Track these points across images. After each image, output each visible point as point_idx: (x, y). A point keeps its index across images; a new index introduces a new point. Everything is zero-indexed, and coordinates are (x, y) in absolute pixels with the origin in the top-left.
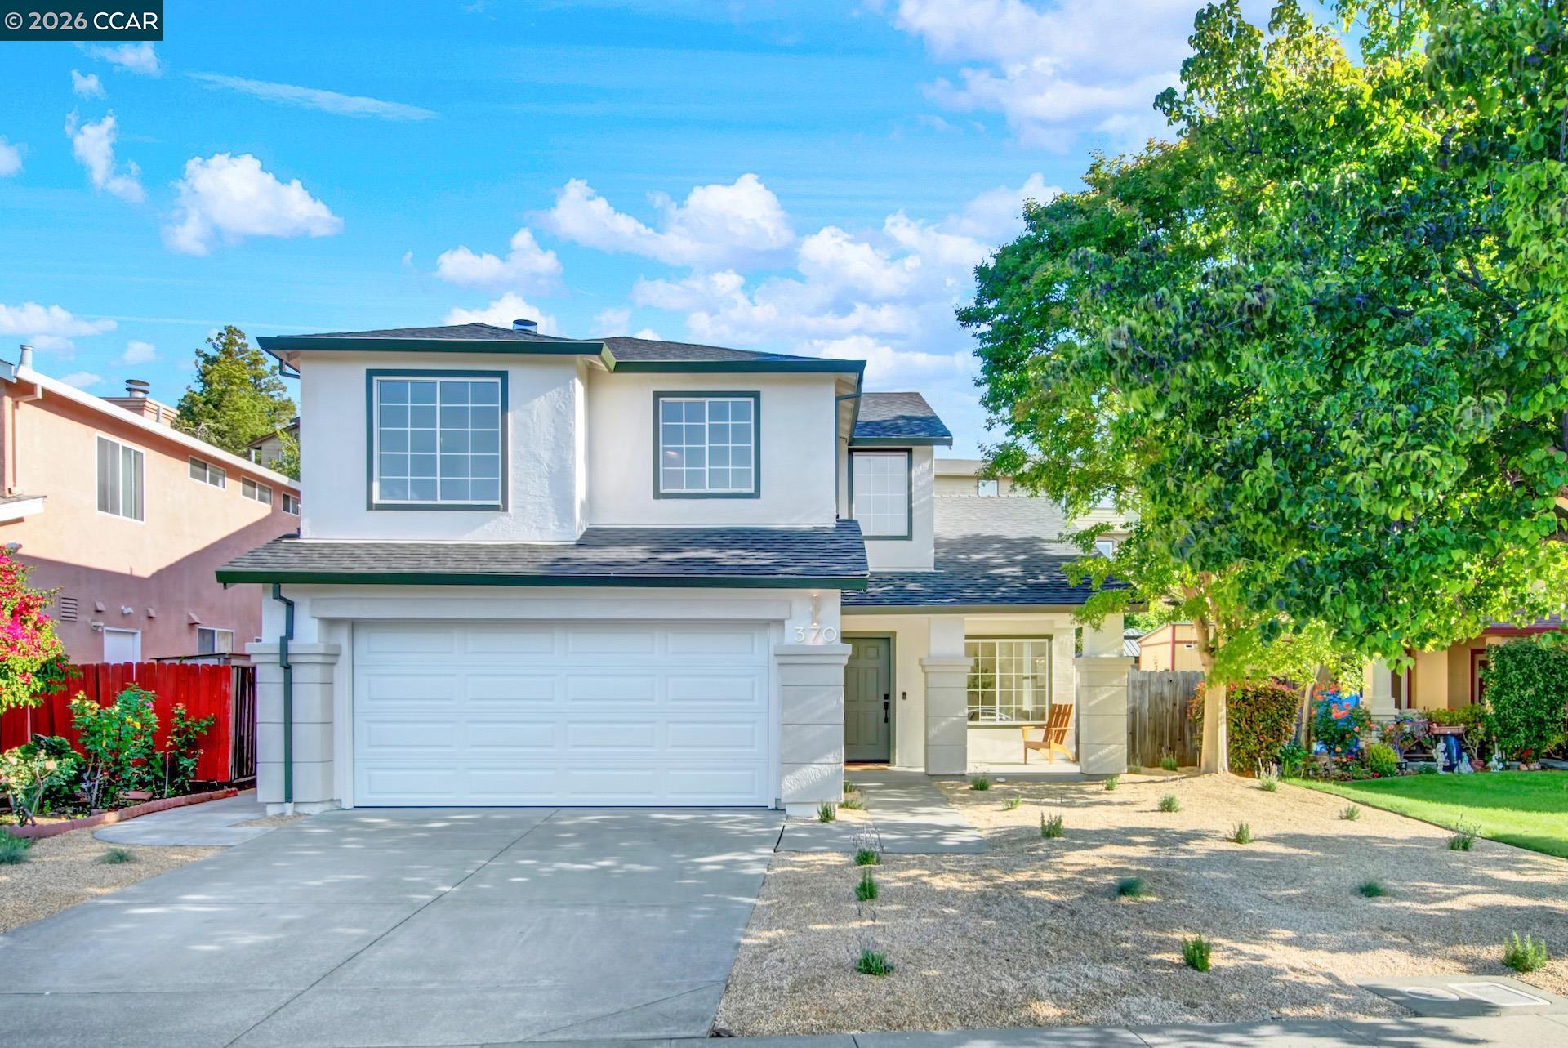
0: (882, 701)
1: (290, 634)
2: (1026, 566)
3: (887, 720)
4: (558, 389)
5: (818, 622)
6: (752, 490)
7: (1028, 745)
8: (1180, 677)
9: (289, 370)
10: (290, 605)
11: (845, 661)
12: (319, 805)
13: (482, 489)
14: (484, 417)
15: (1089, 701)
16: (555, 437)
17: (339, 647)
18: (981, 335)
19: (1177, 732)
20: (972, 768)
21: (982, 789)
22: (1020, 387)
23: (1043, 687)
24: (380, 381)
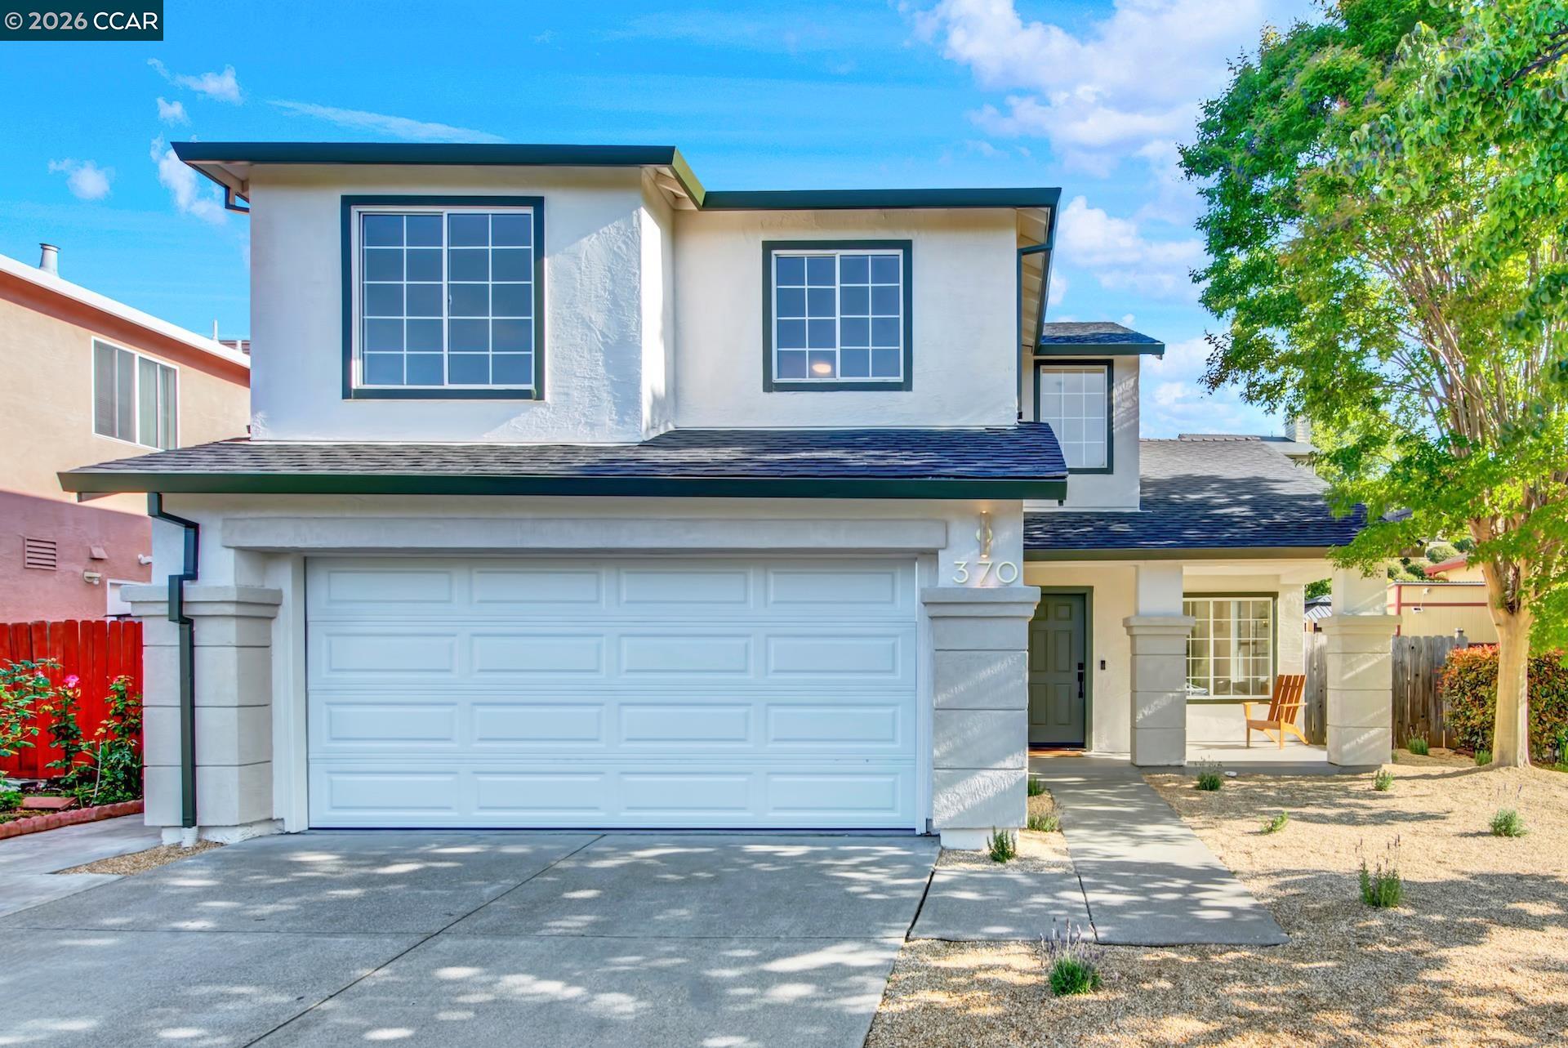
0: (1076, 671)
1: (192, 573)
2: (1254, 505)
3: (1081, 695)
4: (616, 223)
5: (990, 555)
6: (900, 379)
7: (1251, 725)
8: (1423, 643)
9: (239, 202)
10: (192, 528)
11: (1030, 613)
12: (240, 830)
13: (505, 369)
14: (511, 265)
15: (1343, 673)
16: (611, 293)
17: (279, 593)
18: (1209, 193)
19: (1419, 708)
20: (1193, 755)
21: (1211, 789)
22: (1255, 272)
23: (1266, 654)
24: (365, 217)
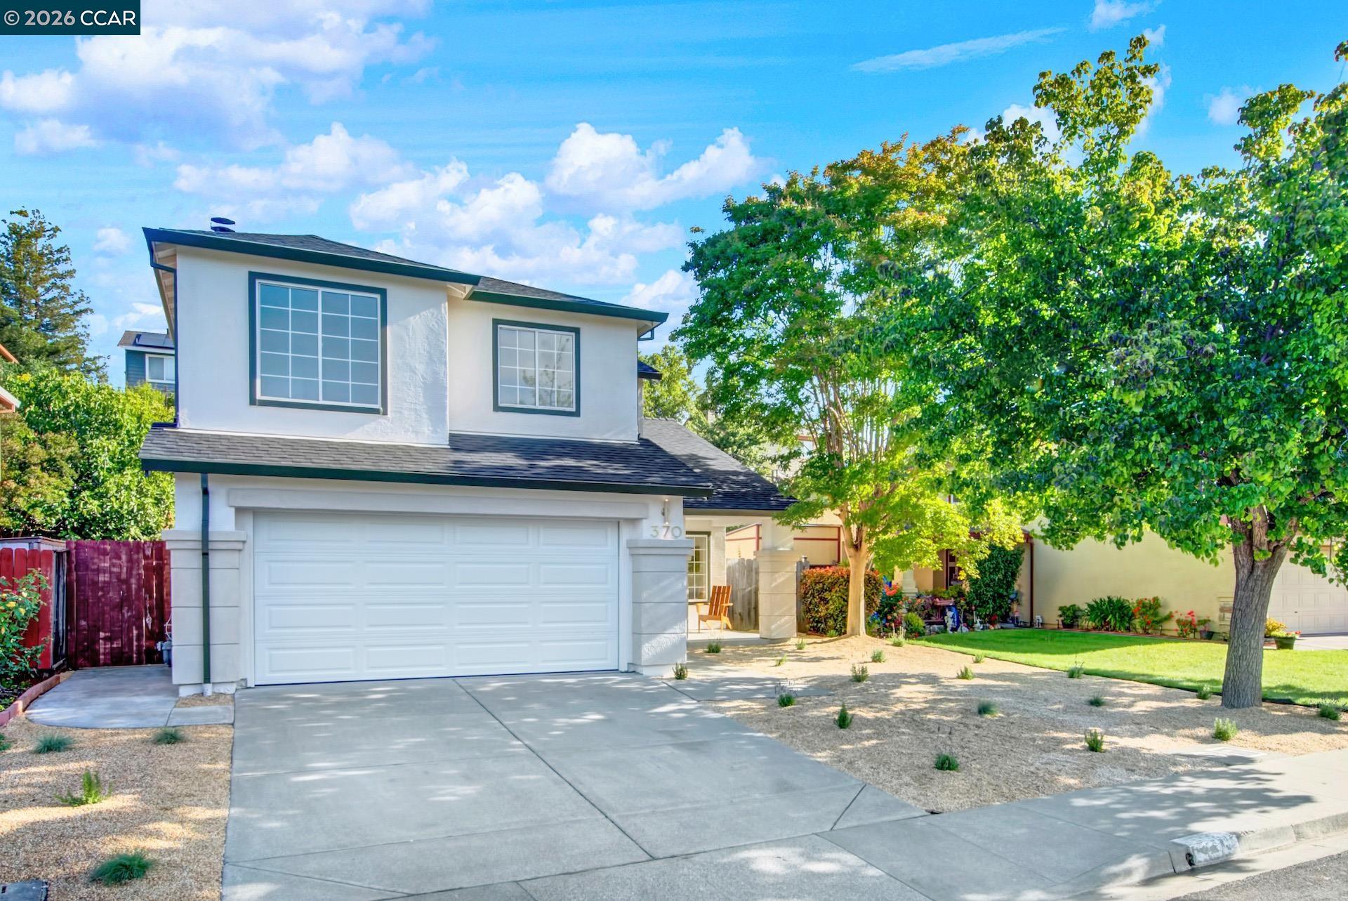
1: (206, 521)
4: (431, 310)
5: (668, 521)
6: (573, 409)
7: (701, 618)
10: (206, 493)
12: (232, 685)
13: (360, 393)
14: (363, 328)
16: (429, 352)
17: (245, 535)
21: (717, 652)
23: (703, 572)
24: (262, 285)
